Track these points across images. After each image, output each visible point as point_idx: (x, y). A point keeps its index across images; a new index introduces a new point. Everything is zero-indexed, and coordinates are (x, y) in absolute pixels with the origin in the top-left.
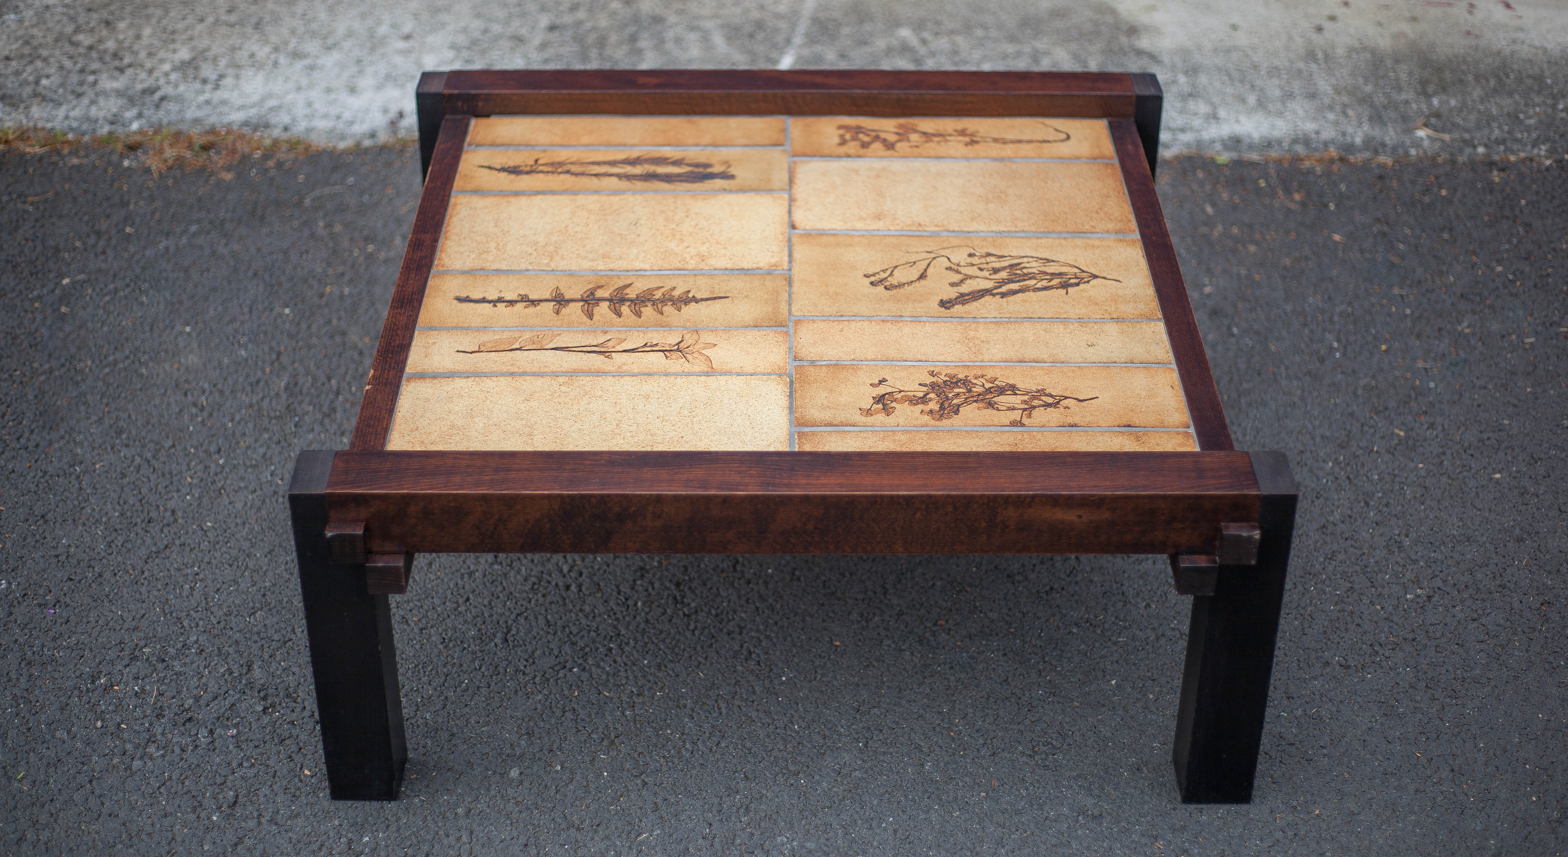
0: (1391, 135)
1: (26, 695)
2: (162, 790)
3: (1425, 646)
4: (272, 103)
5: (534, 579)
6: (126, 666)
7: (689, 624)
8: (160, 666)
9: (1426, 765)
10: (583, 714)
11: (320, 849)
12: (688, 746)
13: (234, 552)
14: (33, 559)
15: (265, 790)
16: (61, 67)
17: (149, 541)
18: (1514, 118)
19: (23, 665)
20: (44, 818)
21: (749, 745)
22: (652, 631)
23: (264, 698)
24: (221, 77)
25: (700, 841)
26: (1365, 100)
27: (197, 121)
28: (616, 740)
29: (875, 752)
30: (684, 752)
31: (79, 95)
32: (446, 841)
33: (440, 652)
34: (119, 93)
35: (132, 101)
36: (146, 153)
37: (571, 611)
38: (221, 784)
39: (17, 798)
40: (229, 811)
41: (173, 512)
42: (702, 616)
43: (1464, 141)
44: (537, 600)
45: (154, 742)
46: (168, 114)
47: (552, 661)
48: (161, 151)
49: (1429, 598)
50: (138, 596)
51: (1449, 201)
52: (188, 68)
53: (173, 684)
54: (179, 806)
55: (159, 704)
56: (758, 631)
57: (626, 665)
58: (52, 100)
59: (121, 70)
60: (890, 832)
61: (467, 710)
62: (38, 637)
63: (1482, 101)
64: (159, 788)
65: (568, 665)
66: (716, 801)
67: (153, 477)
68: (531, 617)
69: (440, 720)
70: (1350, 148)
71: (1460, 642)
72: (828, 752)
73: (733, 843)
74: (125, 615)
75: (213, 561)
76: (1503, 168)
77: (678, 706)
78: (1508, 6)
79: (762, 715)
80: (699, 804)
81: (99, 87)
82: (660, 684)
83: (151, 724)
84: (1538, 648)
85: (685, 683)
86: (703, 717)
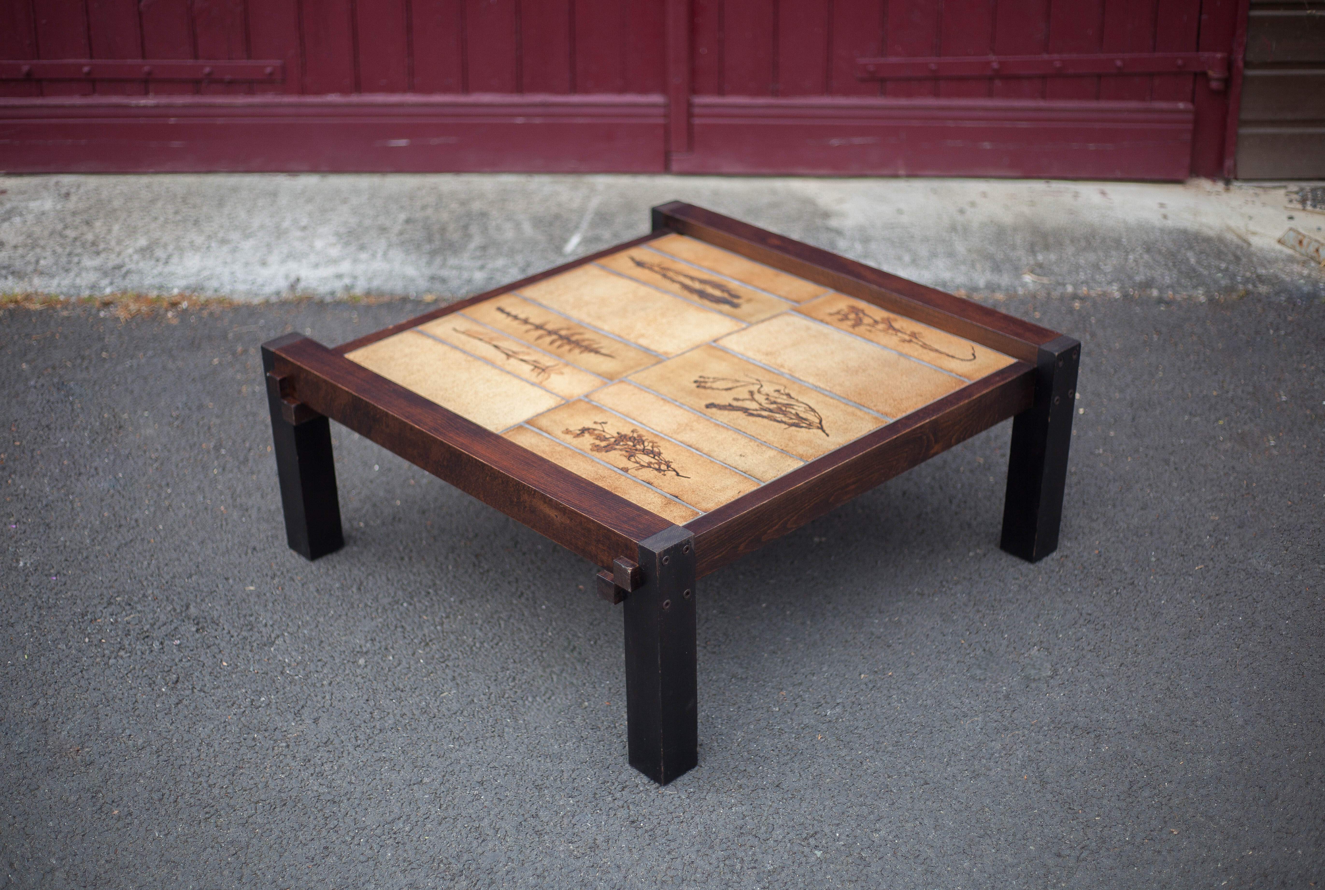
0: (1005, 280)
1: (37, 625)
2: (129, 675)
4: (206, 273)
5: (380, 555)
6: (105, 608)
7: (482, 578)
8: (127, 608)
10: (408, 628)
11: (233, 705)
12: (477, 645)
13: (177, 543)
15: (197, 674)
16: (54, 252)
17: (119, 537)
18: (1096, 267)
19: (36, 608)
20: (50, 692)
21: (518, 643)
22: (458, 582)
23: (198, 624)
24: (169, 257)
25: (482, 696)
26: (989, 257)
27: (152, 286)
30: (474, 648)
31: (67, 271)
32: (315, 699)
33: (315, 597)
34: (96, 269)
35: (105, 274)
36: (116, 307)
37: (404, 572)
38: (168, 671)
39: (33, 681)
40: (173, 686)
41: (136, 521)
42: (491, 574)
43: (1059, 284)
45: (124, 649)
46: (132, 282)
47: (390, 599)
48: (127, 306)
49: (985, 555)
50: (112, 569)
52: (146, 252)
53: (136, 617)
54: (140, 684)
55: (127, 628)
56: (529, 581)
57: (438, 601)
58: (47, 274)
59: (98, 253)
60: (607, 688)
61: (332, 628)
62: (45, 593)
63: (1074, 255)
64: (127, 674)
65: (401, 602)
66: (494, 674)
67: (123, 501)
68: (377, 577)
69: (314, 634)
70: (975, 289)
74: (104, 580)
76: (1083, 299)
77: (472, 623)
78: (1103, 193)
79: (528, 628)
80: (482, 676)
81: (83, 264)
82: (461, 612)
83: (121, 639)
84: (1054, 582)
85: (477, 611)
86: (488, 629)
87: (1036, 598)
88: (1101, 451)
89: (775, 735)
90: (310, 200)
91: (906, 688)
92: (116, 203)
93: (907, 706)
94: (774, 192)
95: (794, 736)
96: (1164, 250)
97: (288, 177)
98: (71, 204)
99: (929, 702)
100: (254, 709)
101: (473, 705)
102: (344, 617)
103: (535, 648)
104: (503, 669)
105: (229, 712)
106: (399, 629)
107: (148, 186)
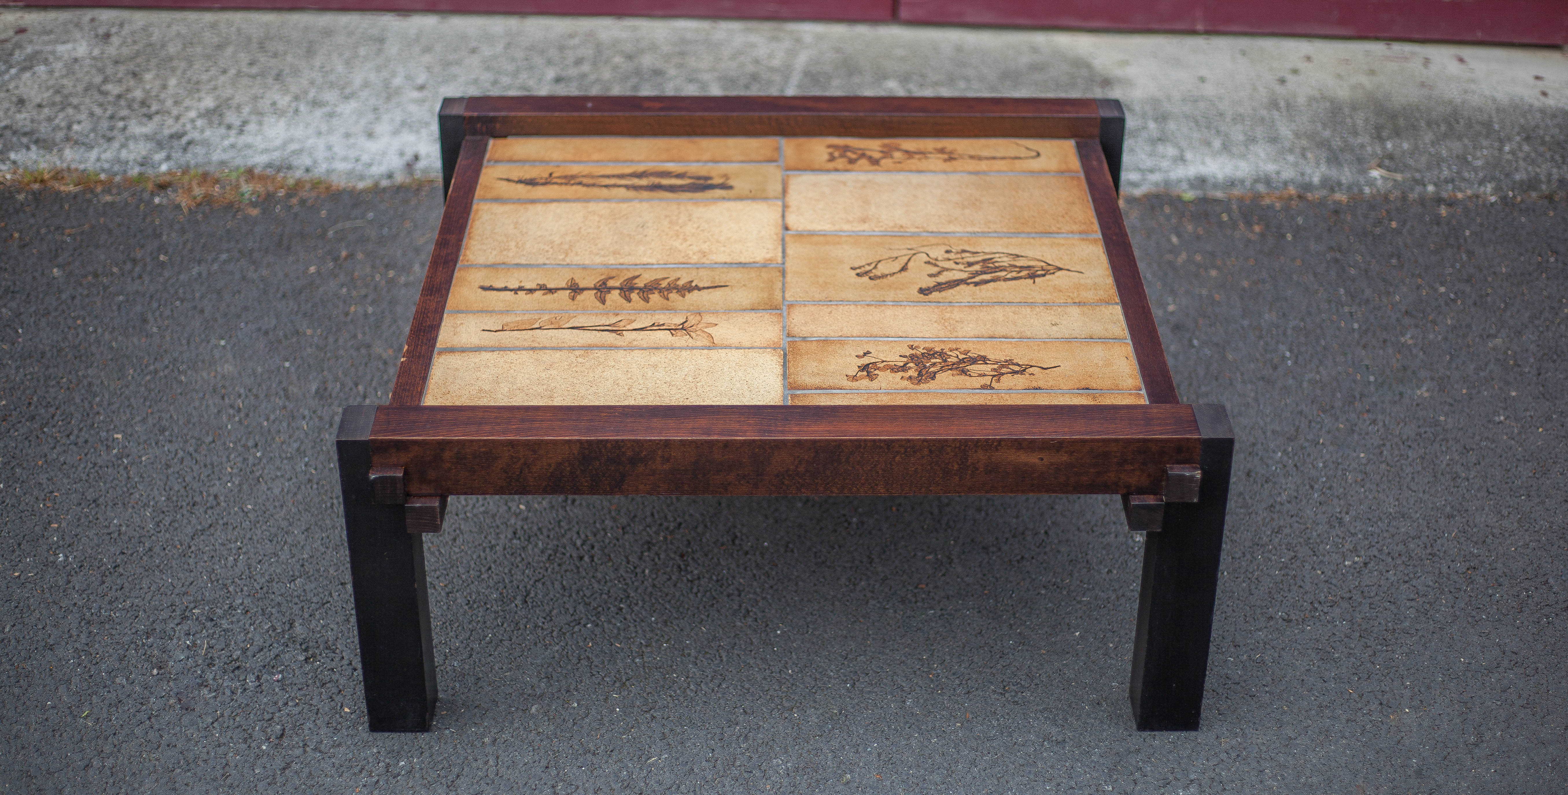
0: (1346, 175)
1: (86, 648)
2: (215, 725)
3: (1360, 603)
4: (294, 146)
5: (550, 552)
6: (177, 625)
7: (692, 588)
8: (209, 624)
9: (1358, 700)
10: (596, 661)
11: (361, 772)
12: (692, 687)
13: (273, 530)
14: (88, 537)
15: (309, 724)
16: (92, 114)
17: (194, 521)
18: (1463, 160)
19: (83, 624)
20: (108, 749)
21: (747, 686)
22: (659, 594)
23: (306, 650)
24: (245, 123)
25: (704, 763)
26: (1323, 144)
27: (222, 163)
28: (627, 683)
29: (862, 691)
30: (688, 691)
31: (109, 140)
33: (465, 612)
34: (148, 138)
35: (160, 145)
36: (175, 191)
37: (584, 577)
38: (269, 720)
39: (83, 732)
40: (277, 742)
41: (216, 496)
42: (703, 582)
43: (1416, 181)
44: (553, 569)
45: (206, 686)
46: (195, 157)
47: (569, 618)
48: (190, 190)
49: (1366, 564)
50: (186, 566)
51: (1398, 232)
52: (214, 115)
53: (222, 639)
54: (231, 738)
55: (210, 655)
56: (755, 593)
57: (635, 621)
58: (83, 144)
59: (150, 117)
60: (875, 755)
61: (491, 658)
62: (96, 601)
63: (1433, 144)
64: (213, 723)
65: (583, 622)
66: (718, 731)
67: (195, 468)
68: (548, 583)
69: (467, 667)
70: (1308, 187)
71: (1392, 600)
72: (819, 691)
73: (733, 765)
74: (175, 582)
75: (255, 537)
76: (1450, 204)
77: (683, 655)
78: (1461, 60)
79: (759, 662)
80: (702, 734)
81: (128, 132)
82: (666, 637)
83: (203, 672)
84: (1463, 605)
85: (689, 636)
86: (706, 664)
87: (1441, 629)
88: (1502, 418)
90: (427, 50)
91: (1281, 758)
92: (172, 49)
93: (1286, 785)
94: (1035, 50)
96: (1547, 138)
97: (397, 18)
98: (112, 50)
99: (1315, 780)
100: (391, 778)
101: (692, 776)
102: (506, 643)
103: (771, 692)
104: (731, 723)
105: (356, 782)
107: (213, 26)
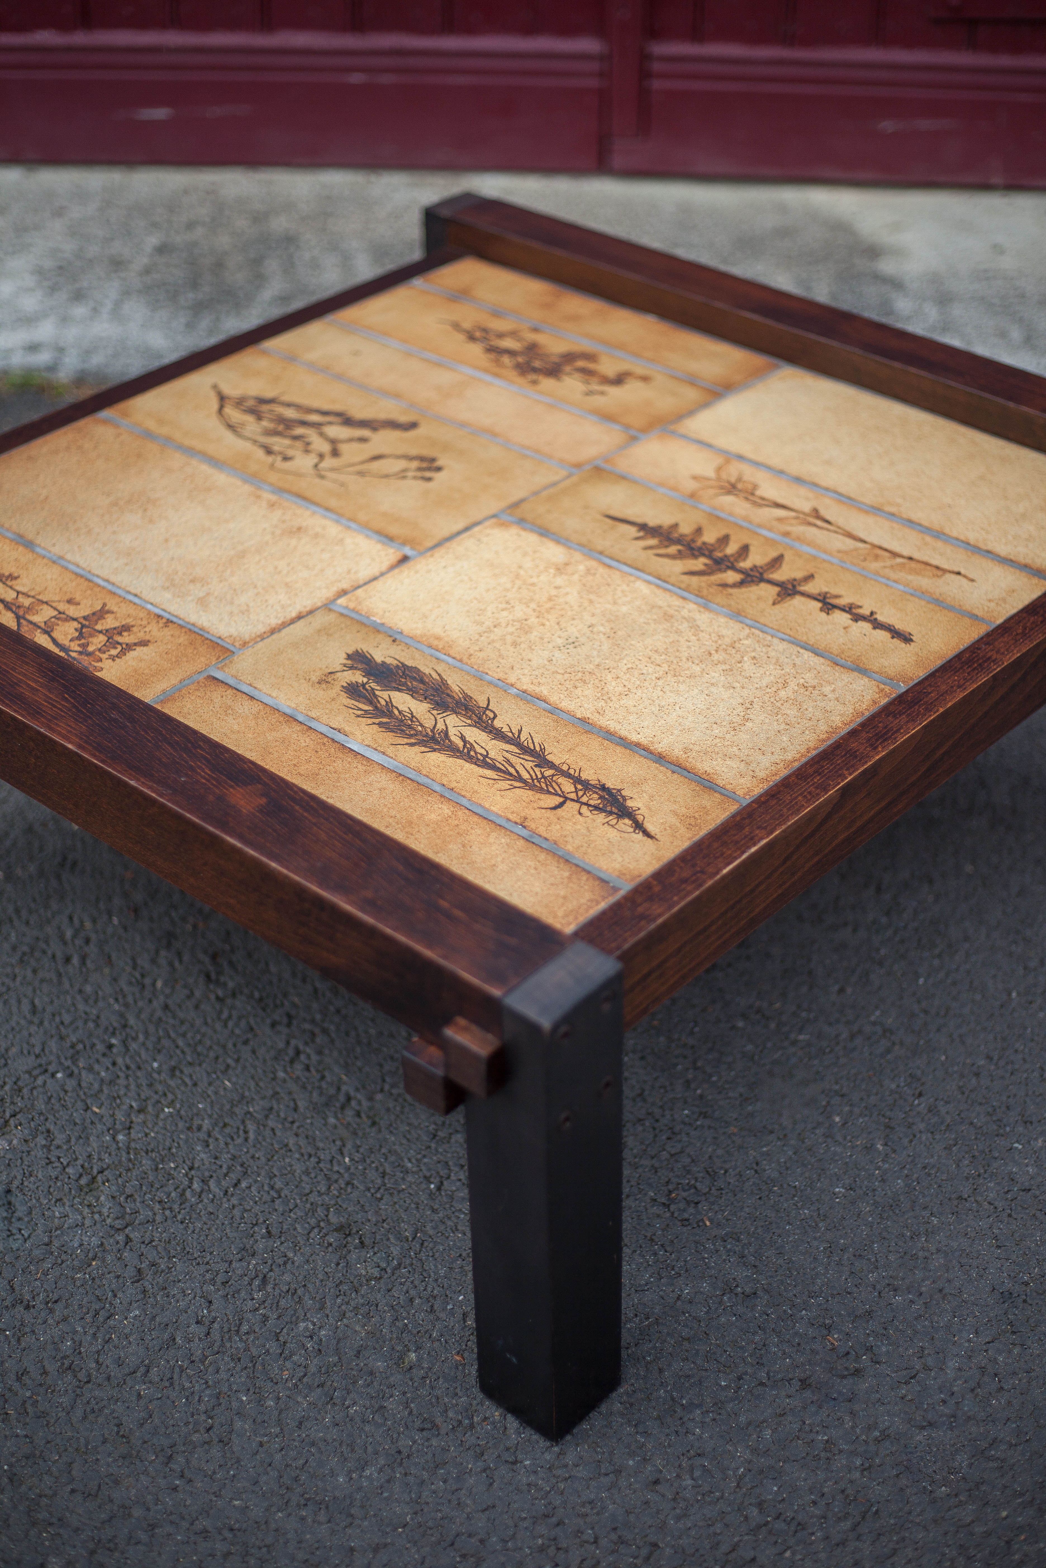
5: (25, 948)
7: (220, 1012)
10: (60, 1138)
12: (195, 1186)
22: (171, 1021)
25: (193, 1328)
30: (188, 1193)
37: (67, 992)
42: (240, 1002)
44: (24, 978)
47: (31, 1061)
56: (313, 1021)
57: (128, 1068)
65: (51, 1069)
66: (222, 1268)
72: (387, 1197)
73: (238, 1331)
77: (189, 1129)
79: (302, 1142)
80: (198, 1272)
82: (170, 1097)
85: (205, 1096)
86: (222, 1145)
89: (817, 1458)
95: (858, 1462)
103: (313, 1198)
104: (246, 1253)
106: (41, 1140)
